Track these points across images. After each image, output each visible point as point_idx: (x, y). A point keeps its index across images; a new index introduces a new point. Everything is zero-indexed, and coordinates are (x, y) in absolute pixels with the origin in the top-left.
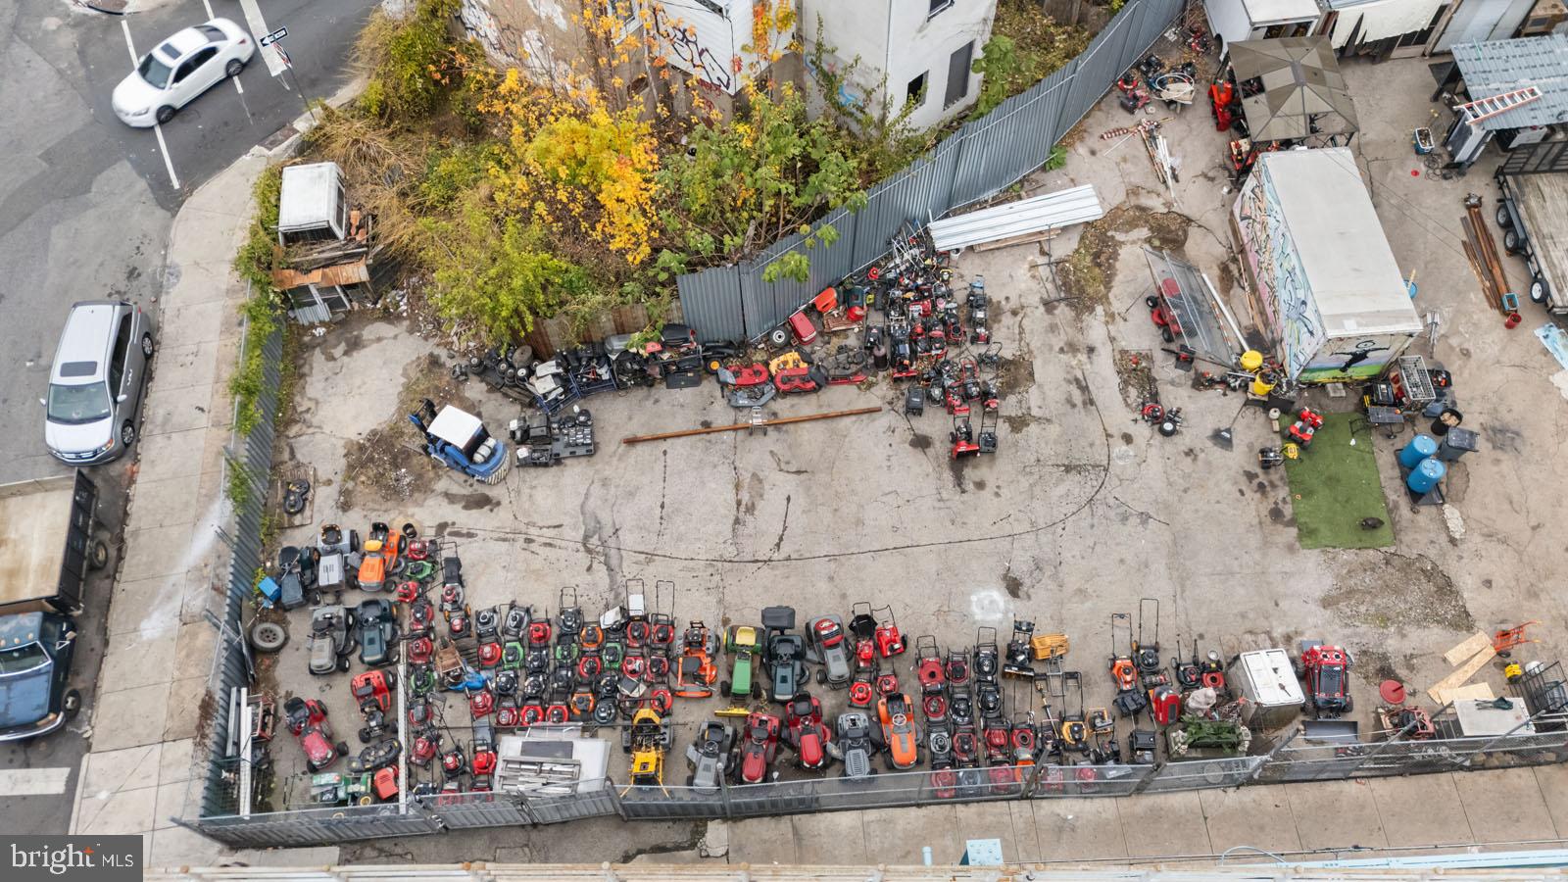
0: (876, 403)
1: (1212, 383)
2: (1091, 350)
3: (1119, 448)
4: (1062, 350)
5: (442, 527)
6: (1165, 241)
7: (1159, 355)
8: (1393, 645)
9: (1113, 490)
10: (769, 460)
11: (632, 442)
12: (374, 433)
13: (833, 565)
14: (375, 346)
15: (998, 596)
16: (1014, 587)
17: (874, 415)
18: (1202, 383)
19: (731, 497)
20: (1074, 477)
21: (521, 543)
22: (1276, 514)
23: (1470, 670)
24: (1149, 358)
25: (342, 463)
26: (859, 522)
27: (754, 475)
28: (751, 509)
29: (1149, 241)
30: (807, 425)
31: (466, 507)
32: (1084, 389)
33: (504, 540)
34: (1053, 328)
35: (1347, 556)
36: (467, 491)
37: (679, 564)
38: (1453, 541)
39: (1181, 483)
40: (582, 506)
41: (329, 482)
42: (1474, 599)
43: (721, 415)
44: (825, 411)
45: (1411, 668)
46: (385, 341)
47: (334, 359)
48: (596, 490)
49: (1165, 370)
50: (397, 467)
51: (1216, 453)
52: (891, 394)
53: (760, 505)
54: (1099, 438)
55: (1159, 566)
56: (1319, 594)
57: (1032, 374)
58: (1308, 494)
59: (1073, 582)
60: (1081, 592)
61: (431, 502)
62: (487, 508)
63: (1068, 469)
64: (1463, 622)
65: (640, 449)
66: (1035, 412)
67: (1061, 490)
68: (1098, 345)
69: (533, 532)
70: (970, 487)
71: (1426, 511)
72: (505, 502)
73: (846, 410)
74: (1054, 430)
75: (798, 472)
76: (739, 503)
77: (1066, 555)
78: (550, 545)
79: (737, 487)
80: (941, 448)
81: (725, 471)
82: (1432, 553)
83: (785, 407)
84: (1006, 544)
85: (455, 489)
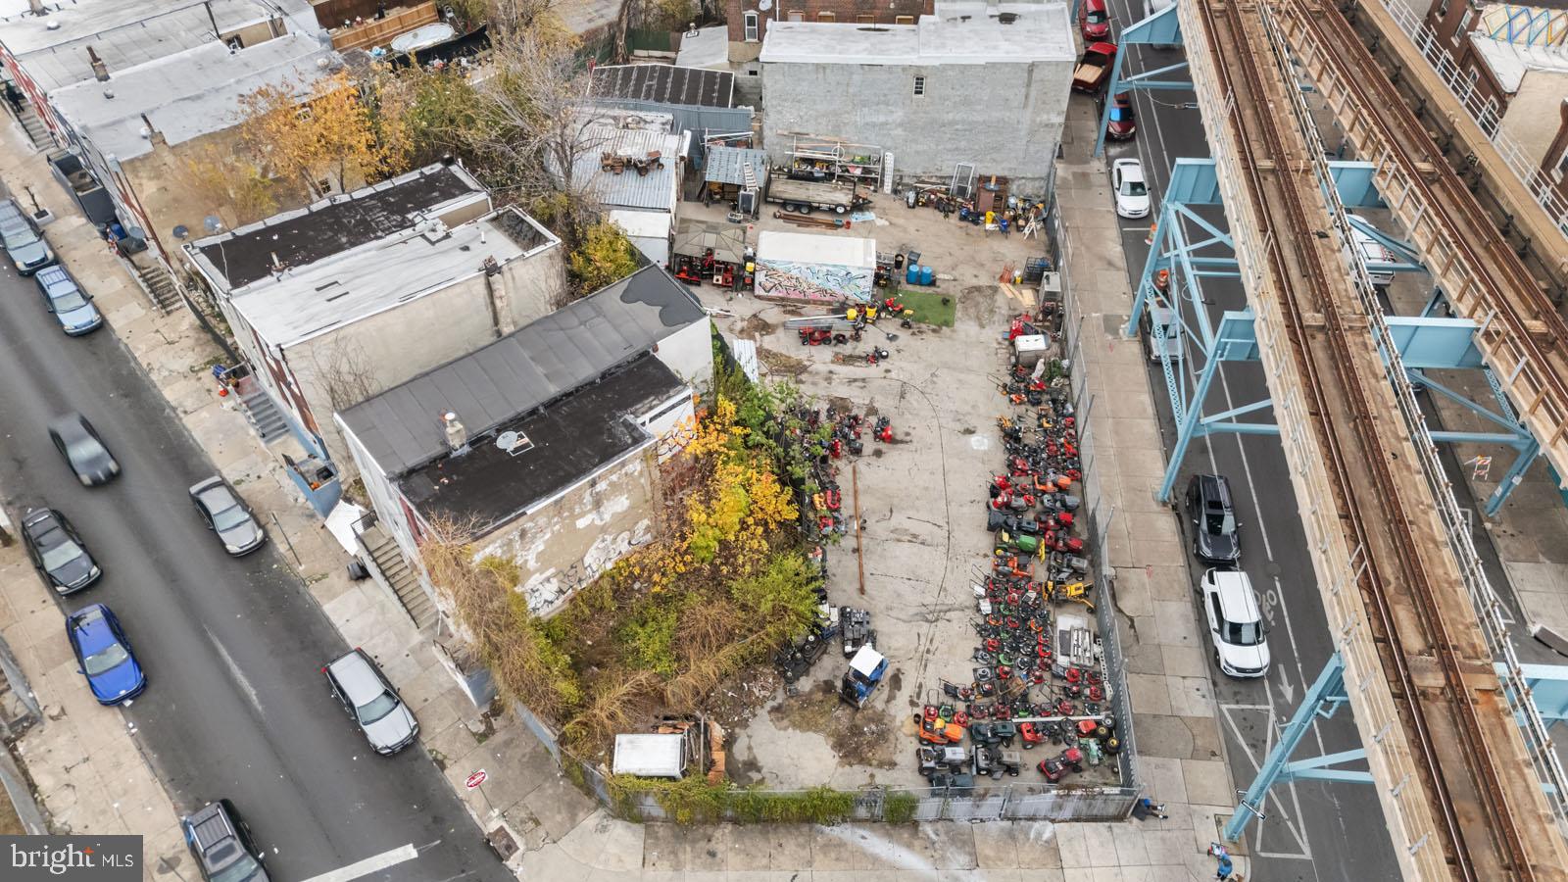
0: (849, 468)
1: (857, 334)
2: (831, 372)
3: (893, 374)
4: (830, 383)
5: (913, 703)
6: (762, 329)
7: (837, 349)
8: (1005, 311)
9: (918, 383)
10: (884, 524)
11: (862, 591)
12: (833, 747)
13: (953, 504)
14: (755, 751)
15: (974, 440)
16: (969, 432)
17: (857, 470)
18: (857, 338)
19: (907, 544)
20: (908, 396)
21: (930, 656)
22: (934, 331)
23: (1016, 293)
24: (837, 354)
25: (857, 768)
26: (926, 489)
27: (892, 532)
28: (915, 536)
29: (762, 335)
30: (860, 503)
31: (899, 689)
32: (855, 380)
33: (926, 666)
34: (814, 384)
35: (959, 314)
36: (886, 690)
37: (948, 574)
38: (955, 280)
39: (916, 358)
40: (904, 621)
41: (872, 776)
42: (984, 281)
43: (849, 542)
44: (851, 493)
45: (1015, 310)
46: (752, 744)
47: (764, 778)
48: (893, 613)
49: (847, 349)
50: (864, 733)
51: (900, 343)
52: (844, 461)
53: (913, 531)
54: (885, 382)
55: (962, 376)
56: (977, 328)
57: (842, 399)
58: (926, 318)
59: (967, 408)
60: (973, 407)
61: (892, 712)
62: (901, 676)
63: (902, 396)
64: (995, 290)
65: (867, 588)
66: (867, 402)
67: (915, 404)
68: (828, 369)
69: (922, 648)
70: (908, 438)
71: (938, 283)
72: (897, 665)
73: (852, 484)
74: (878, 397)
75: (891, 511)
76: (910, 541)
77: (954, 409)
78: (931, 641)
79: (899, 540)
80: (882, 446)
81: (887, 545)
82: (960, 288)
83: (846, 511)
84: (943, 430)
85: (885, 695)
